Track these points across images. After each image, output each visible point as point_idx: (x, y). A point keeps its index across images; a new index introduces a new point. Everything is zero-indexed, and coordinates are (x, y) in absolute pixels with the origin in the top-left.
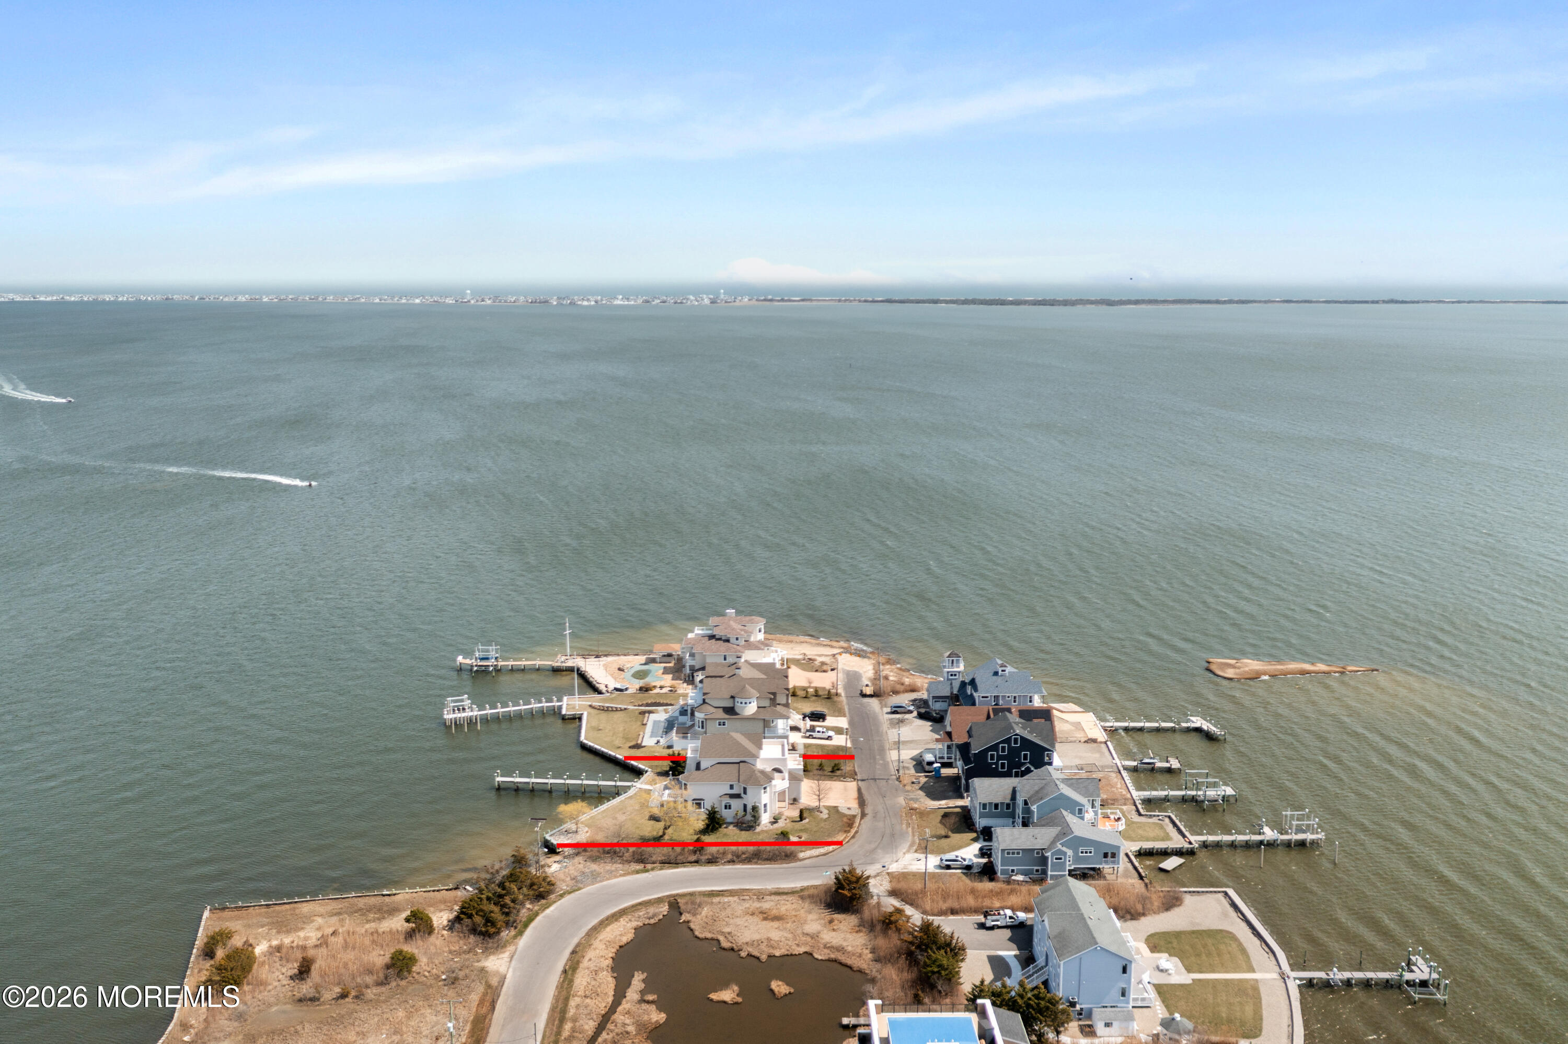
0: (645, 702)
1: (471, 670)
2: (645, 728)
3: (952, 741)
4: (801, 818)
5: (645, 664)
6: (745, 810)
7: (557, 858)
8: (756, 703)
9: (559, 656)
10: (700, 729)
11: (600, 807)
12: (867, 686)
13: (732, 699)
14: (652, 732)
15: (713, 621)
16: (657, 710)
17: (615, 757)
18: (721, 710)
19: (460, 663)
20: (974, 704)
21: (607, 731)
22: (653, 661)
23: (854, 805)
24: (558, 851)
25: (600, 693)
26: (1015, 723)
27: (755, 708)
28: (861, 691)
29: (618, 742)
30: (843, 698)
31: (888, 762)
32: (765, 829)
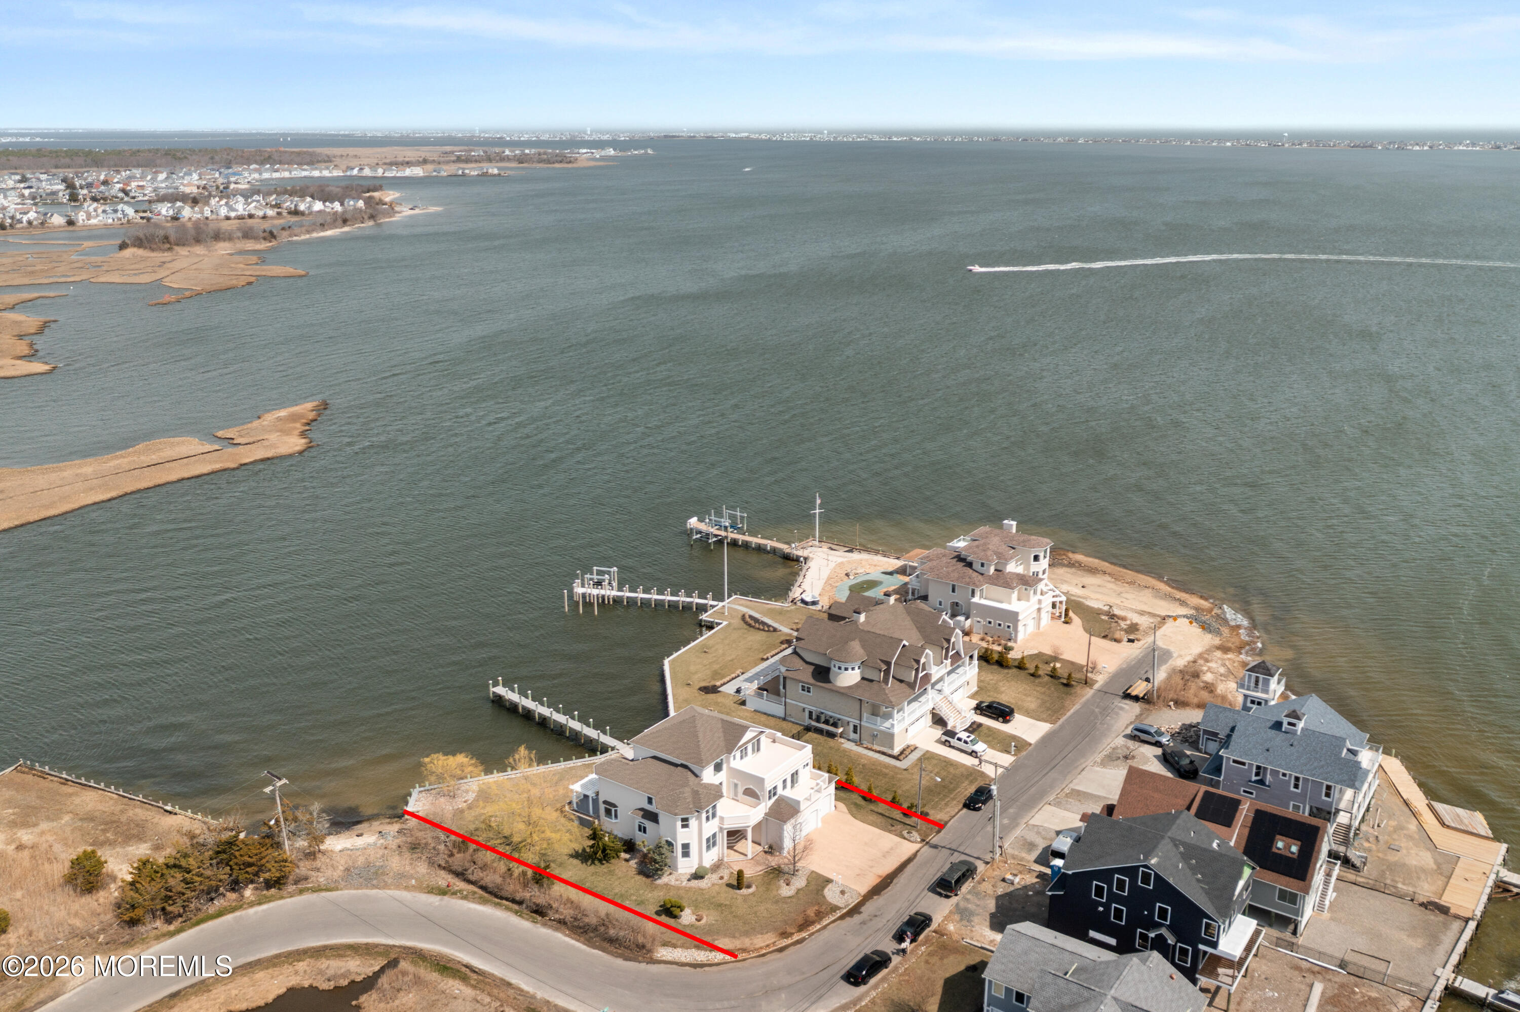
1: (694, 537)
2: (757, 665)
5: (889, 573)
12: (1152, 680)
13: (828, 657)
14: (757, 673)
15: (984, 530)
18: (810, 668)
19: (688, 526)
21: (711, 656)
22: (903, 570)
23: (862, 889)
25: (784, 600)
26: (1175, 840)
28: (1132, 687)
29: (695, 677)
30: (1090, 690)
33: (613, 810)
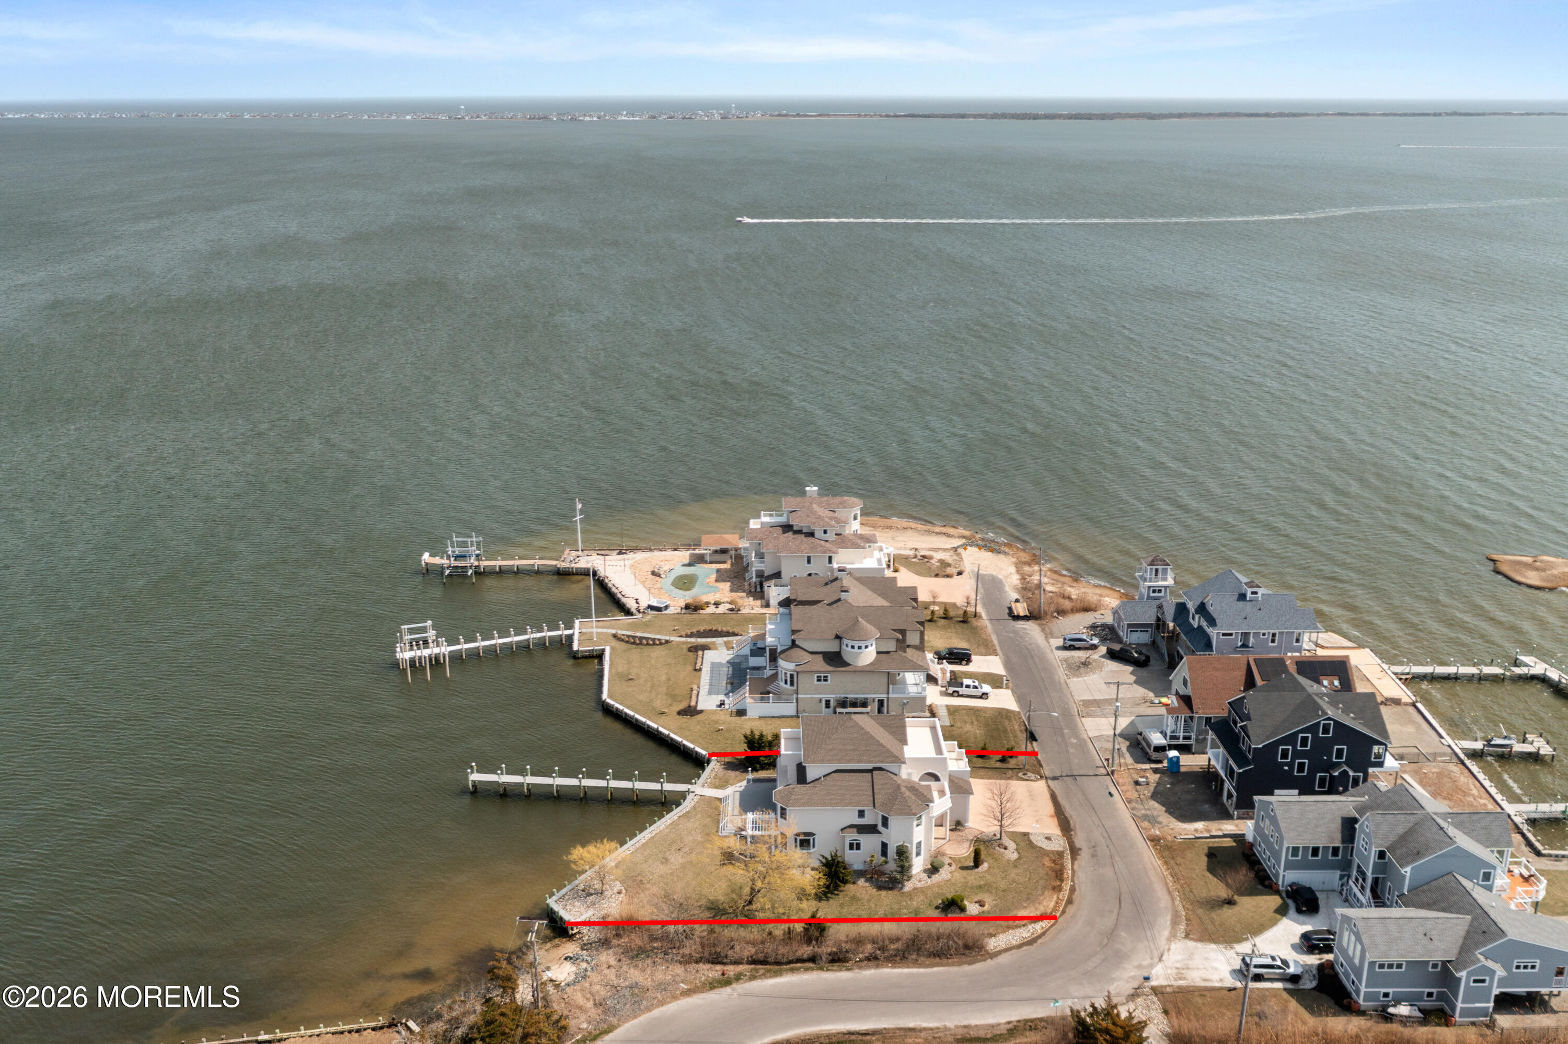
0: (694, 630)
1: (442, 573)
2: (700, 677)
3: (1192, 712)
4: (977, 862)
5: (690, 565)
6: (884, 853)
7: (570, 948)
8: (874, 646)
9: (567, 551)
10: (788, 686)
11: (639, 837)
12: (1017, 601)
13: (837, 641)
14: (711, 685)
15: (788, 502)
16: (714, 643)
17: (657, 730)
18: (820, 657)
19: (427, 564)
20: (1208, 646)
21: (642, 681)
22: (700, 559)
23: (1053, 829)
24: (571, 932)
25: (628, 612)
26: (1317, 694)
27: (874, 655)
28: (1010, 609)
29: (659, 704)
30: (985, 621)
31: (1084, 739)
32: (919, 885)
33: (811, 839)
